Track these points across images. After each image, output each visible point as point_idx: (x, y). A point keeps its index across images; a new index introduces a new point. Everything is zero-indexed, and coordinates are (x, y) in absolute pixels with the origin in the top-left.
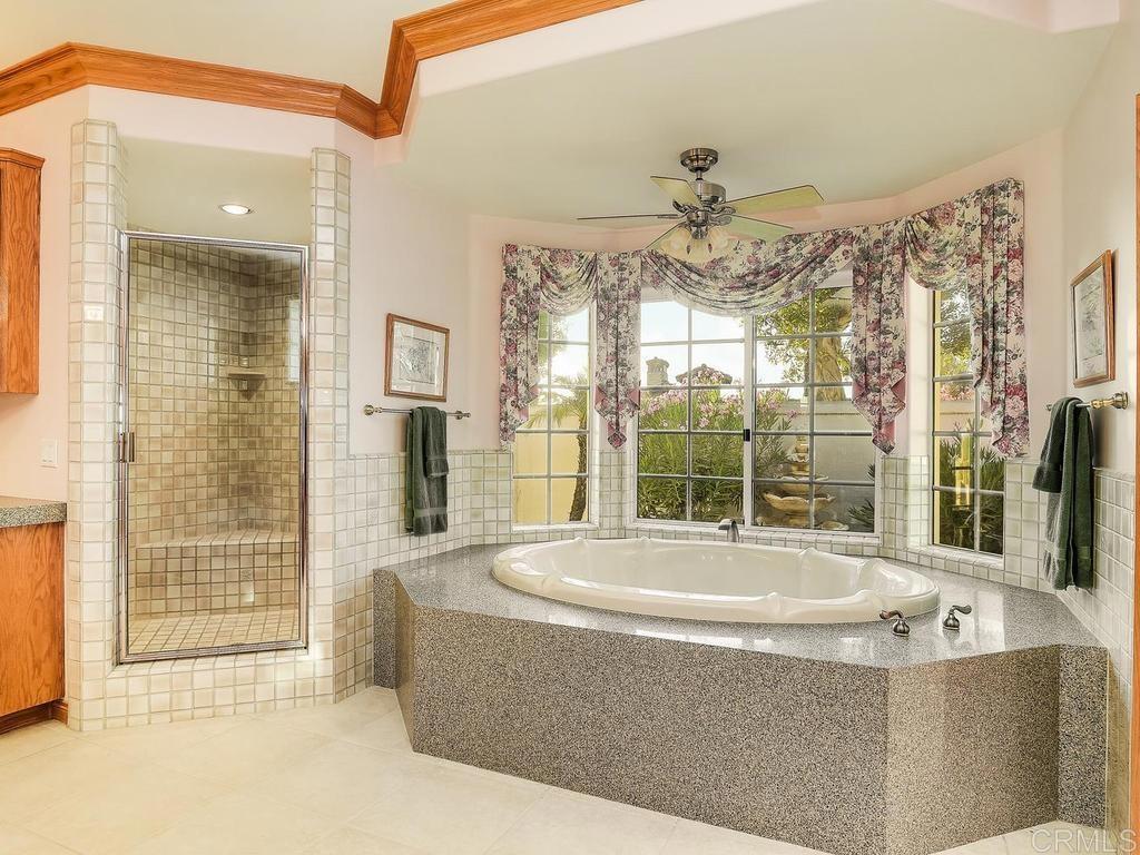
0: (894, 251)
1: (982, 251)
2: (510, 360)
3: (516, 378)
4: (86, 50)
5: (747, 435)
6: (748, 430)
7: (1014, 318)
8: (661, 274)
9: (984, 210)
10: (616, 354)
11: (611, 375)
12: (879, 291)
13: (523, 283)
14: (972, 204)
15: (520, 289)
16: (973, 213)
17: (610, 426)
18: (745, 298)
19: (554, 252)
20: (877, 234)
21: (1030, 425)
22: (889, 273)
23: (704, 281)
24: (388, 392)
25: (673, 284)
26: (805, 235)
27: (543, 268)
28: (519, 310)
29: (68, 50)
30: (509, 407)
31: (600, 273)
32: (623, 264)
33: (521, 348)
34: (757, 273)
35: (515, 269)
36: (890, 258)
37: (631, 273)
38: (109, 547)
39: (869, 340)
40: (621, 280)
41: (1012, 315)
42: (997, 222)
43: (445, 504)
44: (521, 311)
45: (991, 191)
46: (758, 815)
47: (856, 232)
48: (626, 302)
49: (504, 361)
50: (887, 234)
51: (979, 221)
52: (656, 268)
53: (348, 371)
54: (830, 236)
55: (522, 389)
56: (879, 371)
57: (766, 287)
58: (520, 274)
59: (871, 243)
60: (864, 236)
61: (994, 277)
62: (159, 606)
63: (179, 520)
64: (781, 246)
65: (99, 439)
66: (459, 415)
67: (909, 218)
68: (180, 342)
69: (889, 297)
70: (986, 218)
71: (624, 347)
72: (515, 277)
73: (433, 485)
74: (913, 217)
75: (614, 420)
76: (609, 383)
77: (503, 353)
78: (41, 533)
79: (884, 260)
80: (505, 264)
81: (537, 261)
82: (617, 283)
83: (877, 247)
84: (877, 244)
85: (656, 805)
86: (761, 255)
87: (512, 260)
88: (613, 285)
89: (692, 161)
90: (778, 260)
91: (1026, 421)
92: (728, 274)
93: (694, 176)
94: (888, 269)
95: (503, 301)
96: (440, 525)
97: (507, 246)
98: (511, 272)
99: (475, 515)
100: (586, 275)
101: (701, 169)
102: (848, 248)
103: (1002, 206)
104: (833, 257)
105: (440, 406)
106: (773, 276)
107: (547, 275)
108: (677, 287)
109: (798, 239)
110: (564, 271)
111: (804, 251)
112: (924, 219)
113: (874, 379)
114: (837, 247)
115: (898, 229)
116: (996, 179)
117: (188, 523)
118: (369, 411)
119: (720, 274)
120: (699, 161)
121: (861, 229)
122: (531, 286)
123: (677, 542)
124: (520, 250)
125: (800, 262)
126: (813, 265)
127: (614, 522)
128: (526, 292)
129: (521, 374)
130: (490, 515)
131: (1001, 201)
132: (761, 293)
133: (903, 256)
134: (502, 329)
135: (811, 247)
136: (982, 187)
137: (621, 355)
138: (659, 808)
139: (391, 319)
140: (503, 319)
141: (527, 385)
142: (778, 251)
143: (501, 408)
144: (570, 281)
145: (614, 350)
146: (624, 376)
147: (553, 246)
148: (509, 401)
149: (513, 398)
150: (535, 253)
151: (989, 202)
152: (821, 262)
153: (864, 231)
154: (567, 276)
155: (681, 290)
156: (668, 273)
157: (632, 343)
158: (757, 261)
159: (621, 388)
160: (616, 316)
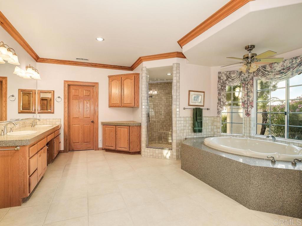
2: (219, 97)
3: (220, 101)
4: (142, 57)
6: (286, 112)
8: (258, 73)
10: (247, 94)
11: (246, 99)
15: (222, 81)
17: (246, 111)
18: (281, 76)
23: (269, 73)
24: (189, 105)
25: (261, 75)
26: (298, 57)
28: (221, 86)
29: (140, 58)
30: (219, 107)
31: (243, 75)
33: (221, 95)
34: (284, 69)
35: (220, 77)
38: (145, 130)
40: (249, 76)
43: (202, 127)
46: (228, 192)
48: (250, 81)
53: (179, 102)
55: (222, 103)
57: (286, 73)
58: (222, 78)
62: (161, 142)
63: (165, 128)
64: (291, 61)
65: (144, 113)
66: (208, 109)
68: (165, 97)
71: (249, 92)
72: (220, 79)
73: (199, 123)
75: (247, 110)
76: (245, 101)
78: (138, 127)
80: (218, 76)
81: (226, 74)
85: (212, 186)
86: (285, 64)
87: (220, 75)
88: (246, 77)
89: (247, 48)
90: (290, 65)
92: (276, 71)
93: (248, 52)
95: (218, 84)
96: (200, 131)
97: (219, 72)
99: (212, 130)
100: (239, 76)
101: (250, 50)
105: (201, 107)
106: (288, 70)
107: (228, 77)
108: (262, 76)
109: (296, 58)
110: (233, 76)
111: (298, 62)
117: (166, 128)
118: (184, 109)
119: (273, 71)
120: (250, 48)
122: (224, 80)
123: (263, 141)
124: (222, 73)
125: (296, 65)
126: (300, 65)
127: (248, 135)
130: (215, 130)
132: (284, 75)
134: (218, 90)
135: (300, 60)
137: (248, 94)
138: (212, 187)
139: (190, 91)
140: (218, 88)
142: (290, 62)
145: (247, 93)
146: (249, 99)
147: (230, 71)
148: (219, 106)
149: (220, 105)
150: (225, 73)
154: (234, 77)
155: (263, 76)
156: (260, 72)
157: (251, 91)
158: (284, 66)
159: (248, 102)
160: (247, 85)
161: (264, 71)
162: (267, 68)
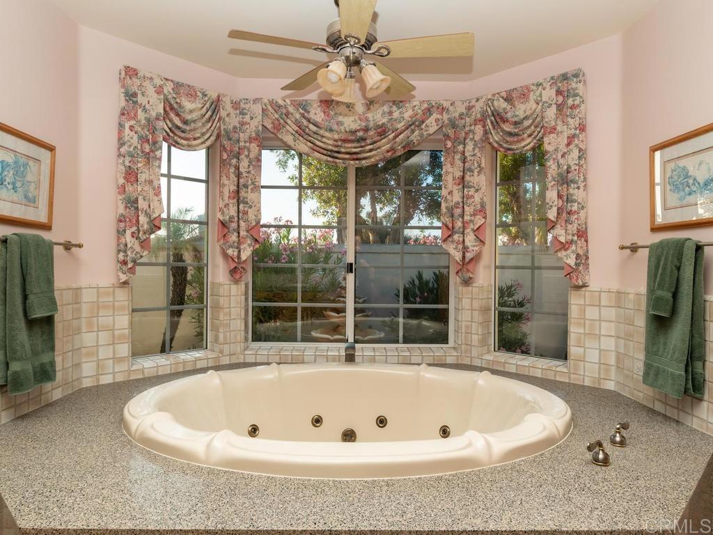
0: (476, 122)
1: (557, 125)
2: (129, 188)
3: (137, 209)
5: (350, 268)
6: (351, 264)
7: (582, 178)
8: (282, 121)
9: (559, 92)
10: (238, 192)
11: (233, 211)
12: (463, 153)
13: (145, 110)
14: (548, 86)
15: (142, 115)
16: (549, 94)
18: (357, 150)
19: (178, 86)
20: (462, 109)
21: (590, 261)
22: (472, 139)
25: (294, 133)
26: (406, 102)
27: (166, 100)
28: (141, 138)
30: (128, 238)
31: (223, 113)
32: (245, 109)
33: (142, 177)
34: (367, 130)
35: (135, 95)
36: (472, 128)
37: (252, 118)
39: (455, 192)
40: (242, 124)
41: (581, 175)
42: (570, 102)
44: (143, 139)
45: (565, 77)
47: (446, 104)
48: (247, 144)
49: (122, 189)
50: (469, 108)
51: (555, 101)
52: (277, 116)
54: (426, 105)
55: (143, 220)
56: (463, 218)
57: (375, 142)
58: (141, 100)
59: (457, 115)
60: (451, 109)
61: (568, 144)
64: (385, 110)
66: (68, 246)
67: (489, 97)
69: (472, 158)
70: (560, 99)
71: (246, 186)
72: (136, 103)
74: (494, 95)
76: (231, 219)
77: (122, 181)
79: (467, 129)
80: (123, 86)
81: (159, 90)
82: (238, 126)
83: (462, 119)
84: (461, 116)
86: (370, 115)
87: (134, 85)
88: (235, 127)
90: (385, 121)
91: (587, 258)
92: (342, 128)
94: (471, 136)
95: (121, 126)
96: (46, 375)
97: (127, 68)
98: (131, 96)
99: (88, 355)
100: (209, 113)
102: (439, 117)
103: (574, 89)
104: (428, 122)
106: (381, 134)
107: (170, 107)
108: (297, 135)
109: (399, 105)
110: (188, 105)
111: (406, 116)
112: (503, 98)
113: (459, 224)
114: (431, 114)
115: (479, 106)
116: (568, 68)
119: (335, 127)
121: (449, 103)
122: (153, 114)
124: (141, 74)
125: (403, 124)
126: (413, 127)
128: (148, 120)
129: (142, 204)
130: (105, 353)
131: (574, 85)
132: (371, 146)
133: (484, 126)
134: (119, 155)
135: (410, 112)
136: (556, 74)
137: (242, 194)
140: (122, 144)
141: (148, 215)
142: (384, 113)
143: (119, 238)
144: (194, 116)
145: (235, 188)
146: (246, 213)
147: (177, 79)
148: (128, 233)
149: (133, 229)
150: (158, 82)
151: (563, 86)
152: (419, 126)
153: (452, 104)
154: (191, 111)
155: (300, 138)
156: (289, 121)
157: (253, 183)
158: (367, 120)
159: (242, 224)
160: (237, 156)
161: (305, 123)
162: (313, 111)
